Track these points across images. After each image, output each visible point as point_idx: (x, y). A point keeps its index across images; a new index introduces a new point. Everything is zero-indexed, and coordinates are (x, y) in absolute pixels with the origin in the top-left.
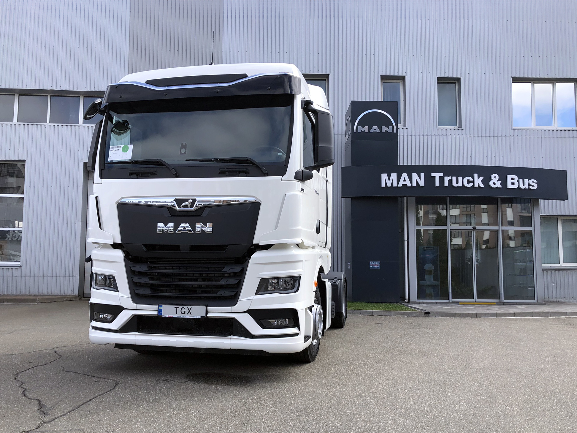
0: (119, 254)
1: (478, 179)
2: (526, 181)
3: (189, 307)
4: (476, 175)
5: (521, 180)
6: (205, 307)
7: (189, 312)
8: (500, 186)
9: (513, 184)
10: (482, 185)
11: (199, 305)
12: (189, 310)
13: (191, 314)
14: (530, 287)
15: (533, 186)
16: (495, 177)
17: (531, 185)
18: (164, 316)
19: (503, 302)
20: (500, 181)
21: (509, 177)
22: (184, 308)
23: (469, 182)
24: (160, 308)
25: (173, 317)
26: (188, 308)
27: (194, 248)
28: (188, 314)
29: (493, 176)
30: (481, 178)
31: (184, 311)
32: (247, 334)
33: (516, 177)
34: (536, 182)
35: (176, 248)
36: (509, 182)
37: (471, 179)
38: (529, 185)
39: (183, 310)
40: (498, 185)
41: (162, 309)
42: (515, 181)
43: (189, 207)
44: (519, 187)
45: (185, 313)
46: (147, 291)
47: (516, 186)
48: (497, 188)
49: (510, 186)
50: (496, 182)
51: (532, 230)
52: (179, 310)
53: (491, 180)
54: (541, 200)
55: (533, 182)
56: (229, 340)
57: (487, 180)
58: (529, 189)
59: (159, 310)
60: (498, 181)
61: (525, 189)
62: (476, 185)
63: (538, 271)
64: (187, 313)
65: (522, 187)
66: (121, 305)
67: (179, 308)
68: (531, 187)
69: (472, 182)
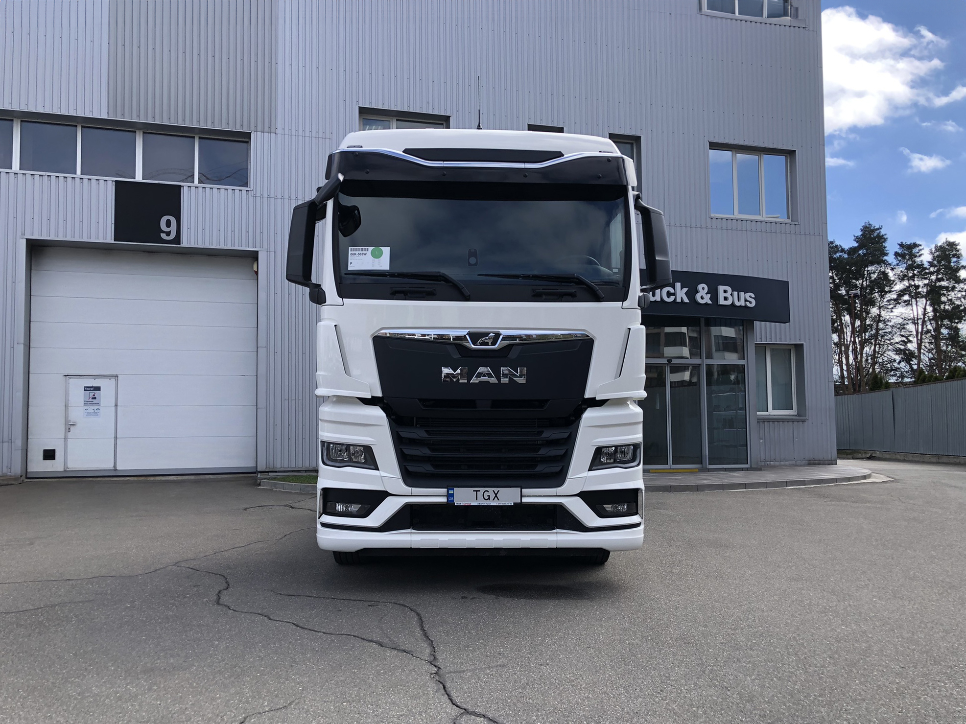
0: (377, 413)
1: (681, 290)
2: (742, 294)
3: (496, 490)
4: (678, 285)
5: (735, 293)
6: (519, 489)
7: (496, 496)
8: (710, 302)
9: (726, 299)
10: (686, 300)
11: (510, 487)
12: (496, 494)
13: (498, 500)
14: (742, 446)
15: (750, 302)
16: (703, 288)
17: (748, 301)
18: (457, 504)
19: (707, 467)
20: (710, 295)
21: (721, 288)
22: (488, 492)
23: (669, 294)
24: (450, 492)
25: (472, 505)
26: (494, 491)
27: (496, 404)
28: (494, 500)
29: (700, 287)
30: (685, 290)
31: (488, 496)
32: (579, 526)
33: (729, 289)
34: (754, 297)
35: (470, 403)
36: (721, 295)
37: (672, 291)
38: (746, 301)
39: (486, 494)
40: (707, 299)
41: (453, 493)
42: (728, 295)
43: (490, 344)
44: (733, 304)
45: (489, 499)
46: (428, 468)
47: (729, 302)
48: (706, 304)
49: (722, 302)
50: (705, 296)
51: (744, 365)
52: (480, 494)
53: (697, 292)
54: (756, 323)
55: (750, 297)
56: (555, 535)
57: (692, 293)
58: (746, 306)
59: (449, 496)
60: (706, 294)
61: (741, 306)
62: (679, 300)
63: (752, 423)
64: (492, 498)
65: (737, 304)
66: (384, 489)
67: (479, 491)
68: (748, 303)
69: (674, 294)
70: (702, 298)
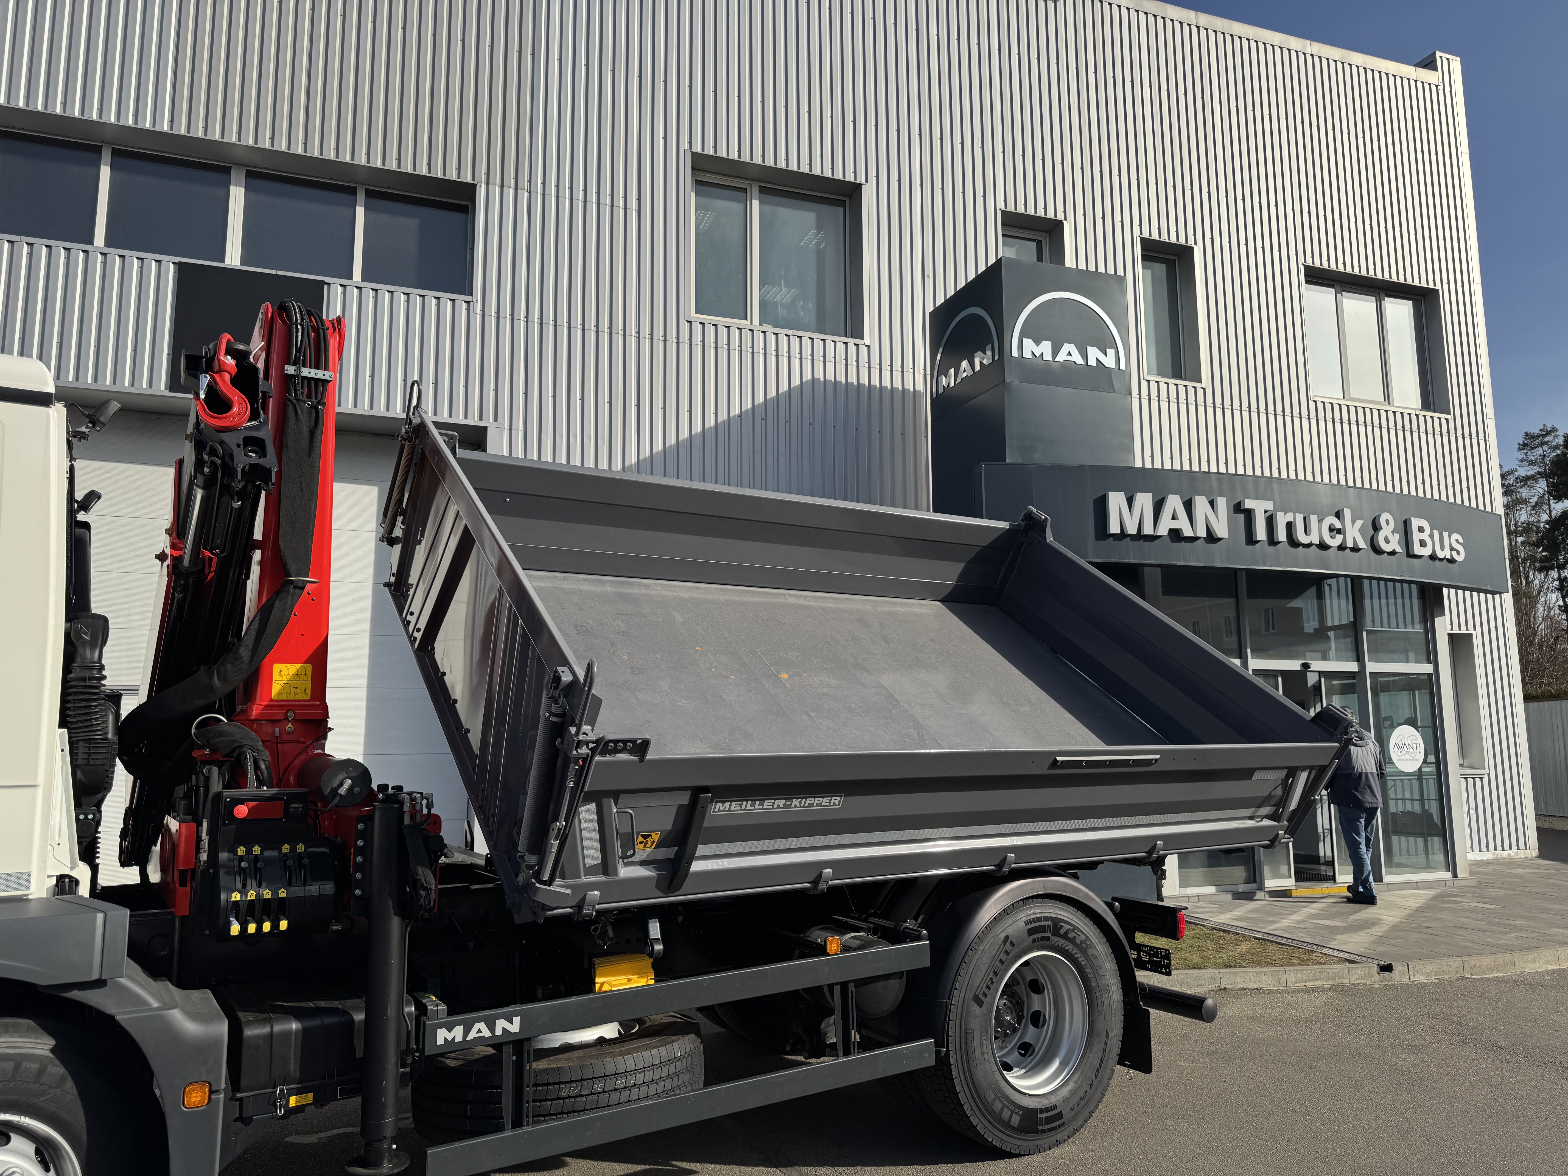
1: (1353, 525)
2: (1445, 536)
4: (1347, 514)
5: (1436, 534)
8: (1400, 548)
9: (1423, 543)
10: (1363, 544)
15: (1458, 553)
16: (1387, 522)
17: (1454, 549)
20: (1399, 535)
21: (1416, 523)
23: (1333, 532)
29: (1383, 519)
30: (1359, 523)
33: (1426, 524)
34: (1462, 541)
36: (1416, 536)
37: (1338, 524)
38: (1451, 548)
40: (1395, 543)
42: (1425, 536)
44: (1433, 554)
47: (1428, 551)
48: (1393, 553)
49: (1418, 549)
50: (1390, 537)
51: (1431, 674)
53: (1378, 528)
55: (1457, 541)
58: (1451, 560)
60: (1393, 532)
61: (1445, 560)
62: (1350, 543)
65: (1439, 553)
68: (1455, 555)
69: (1339, 531)
70: (1387, 541)
